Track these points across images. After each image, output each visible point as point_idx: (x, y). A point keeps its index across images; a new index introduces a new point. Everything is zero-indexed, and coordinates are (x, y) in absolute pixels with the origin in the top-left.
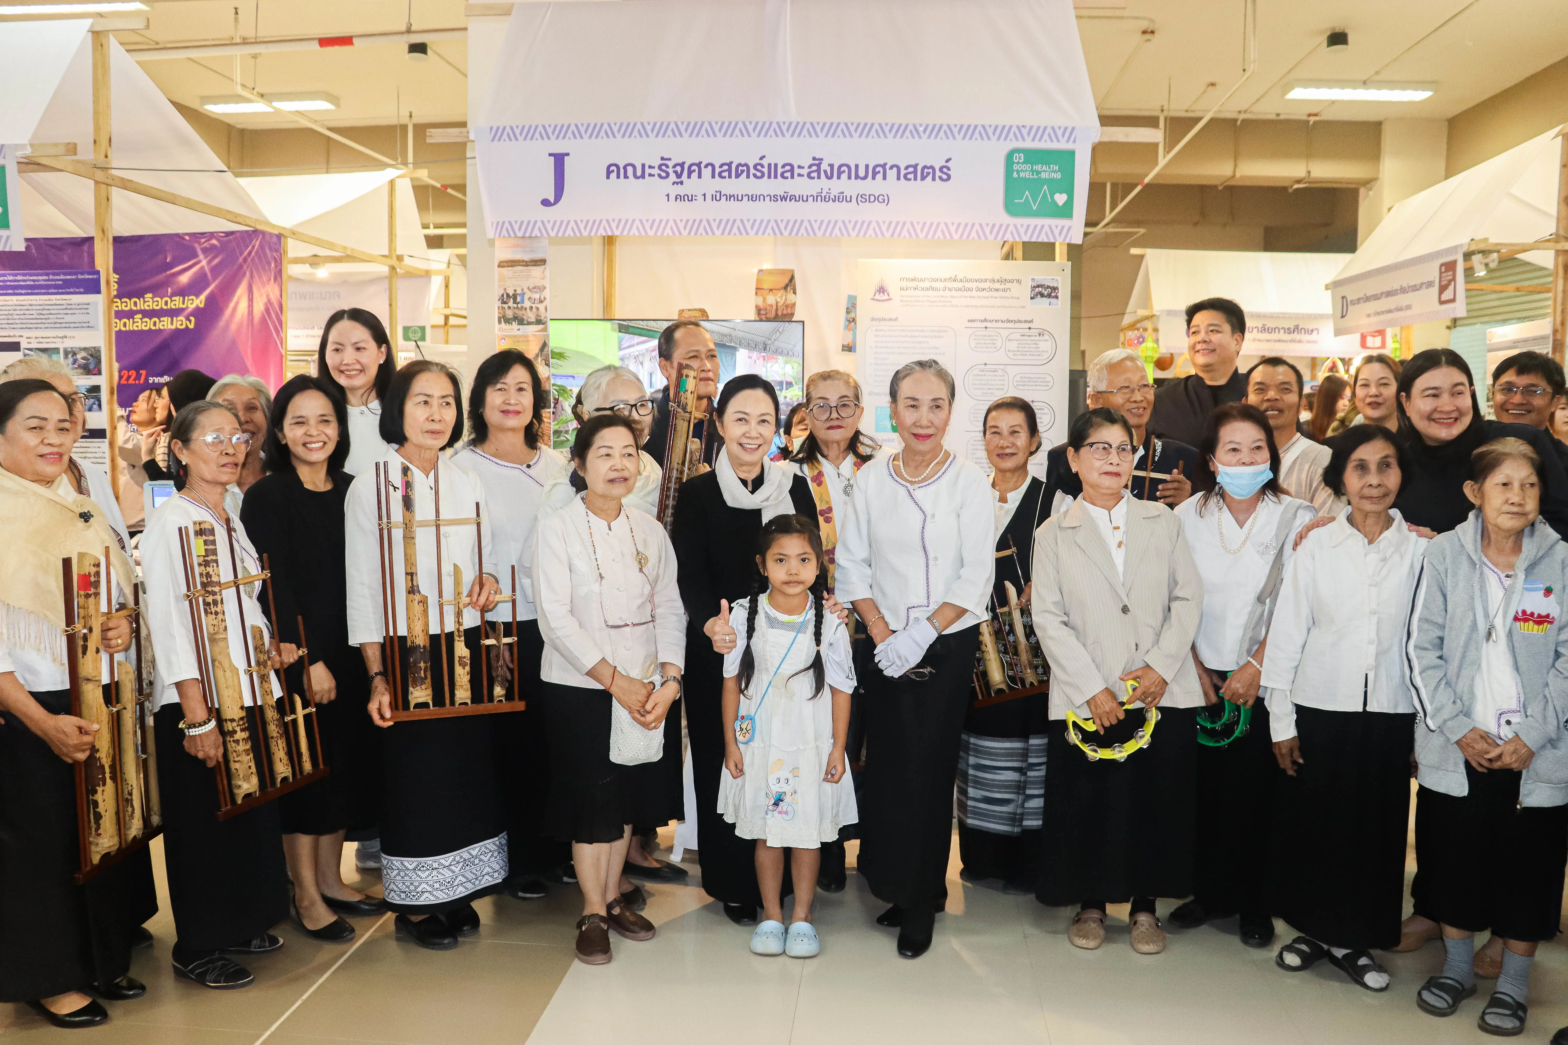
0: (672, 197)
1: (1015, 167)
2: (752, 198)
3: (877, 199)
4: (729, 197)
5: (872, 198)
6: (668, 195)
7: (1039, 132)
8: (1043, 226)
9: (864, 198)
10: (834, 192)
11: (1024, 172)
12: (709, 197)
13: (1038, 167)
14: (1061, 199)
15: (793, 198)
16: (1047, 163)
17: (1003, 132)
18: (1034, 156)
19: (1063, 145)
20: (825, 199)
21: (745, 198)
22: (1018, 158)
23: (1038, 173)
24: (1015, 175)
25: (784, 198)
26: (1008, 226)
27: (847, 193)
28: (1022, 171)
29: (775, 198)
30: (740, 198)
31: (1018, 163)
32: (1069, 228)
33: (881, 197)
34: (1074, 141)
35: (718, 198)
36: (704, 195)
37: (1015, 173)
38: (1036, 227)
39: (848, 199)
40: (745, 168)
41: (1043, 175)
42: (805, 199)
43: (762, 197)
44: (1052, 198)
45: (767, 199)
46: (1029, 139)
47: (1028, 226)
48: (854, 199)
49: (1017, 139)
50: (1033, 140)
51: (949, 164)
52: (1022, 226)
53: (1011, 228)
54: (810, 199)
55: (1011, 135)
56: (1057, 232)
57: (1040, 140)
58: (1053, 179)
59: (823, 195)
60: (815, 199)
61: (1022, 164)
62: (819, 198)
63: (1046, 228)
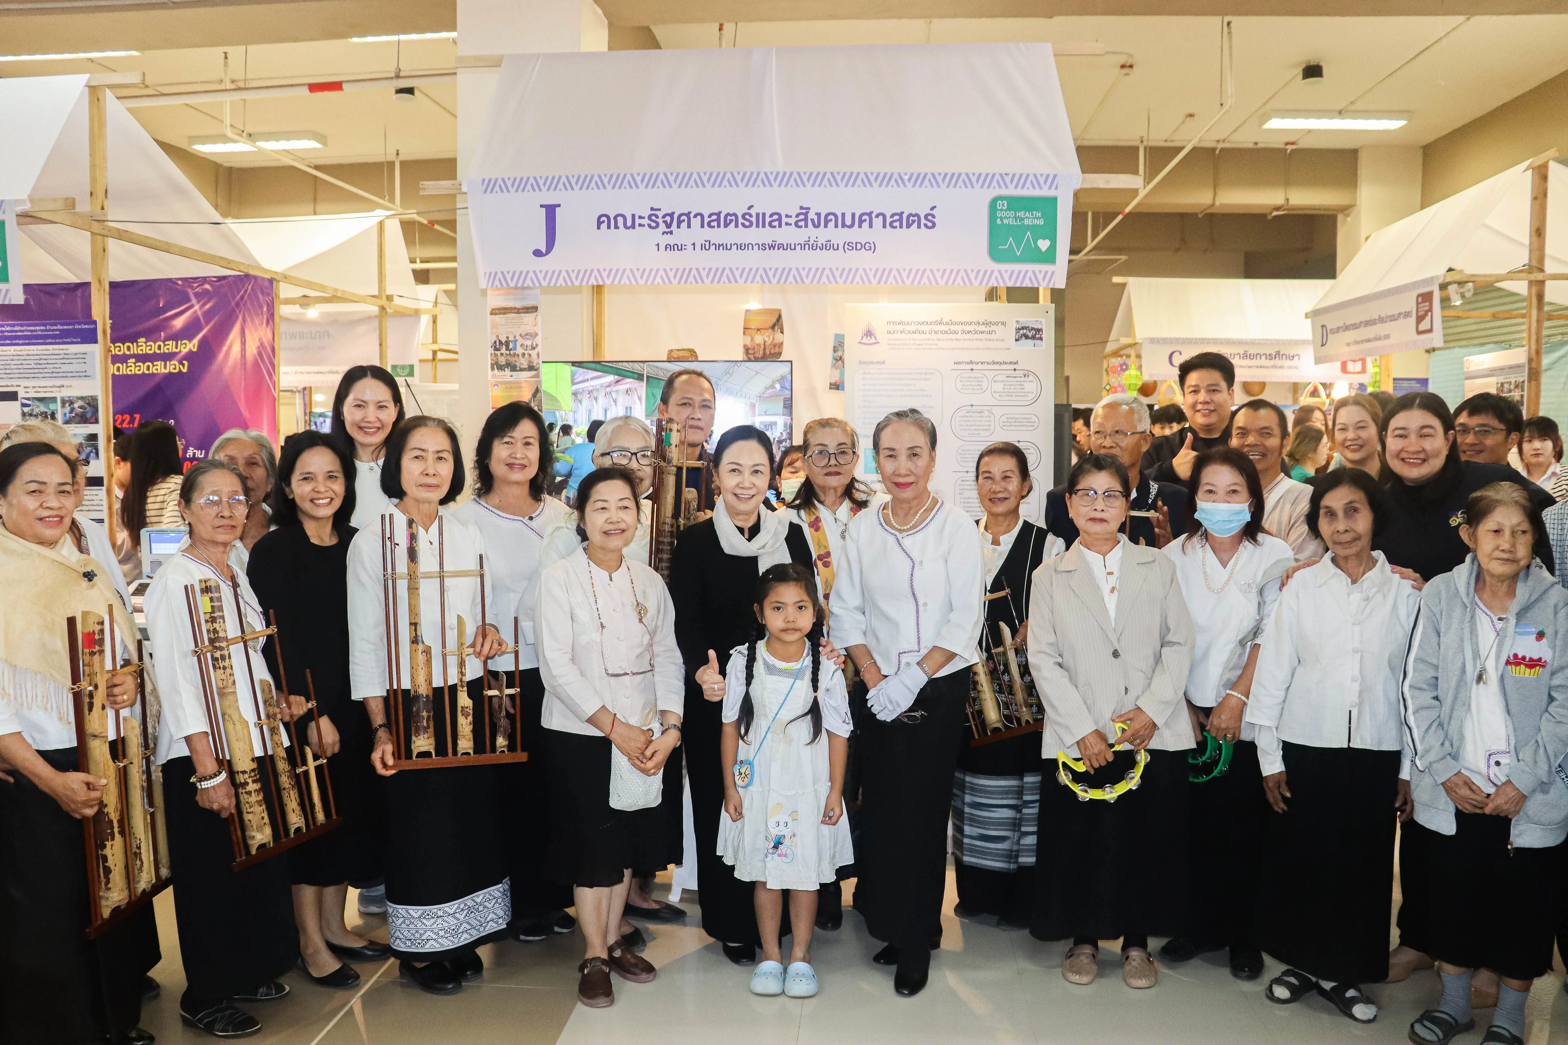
0: (662, 247)
1: (999, 214)
2: (741, 247)
3: (863, 246)
4: (718, 246)
5: (859, 246)
6: (658, 245)
7: (1021, 179)
8: (1027, 272)
9: (851, 246)
10: (822, 241)
11: (1007, 218)
12: (698, 247)
13: (1021, 214)
14: (1044, 244)
15: (781, 246)
16: (1030, 210)
17: (986, 180)
18: (1017, 203)
19: (1045, 192)
20: (813, 247)
21: (734, 247)
22: (1002, 205)
23: (1022, 219)
24: (999, 222)
25: (772, 247)
26: (993, 272)
27: (834, 242)
28: (1006, 217)
29: (763, 247)
30: (729, 247)
31: (1001, 210)
32: (1053, 273)
33: (867, 245)
34: (1056, 188)
35: (707, 247)
36: (694, 244)
37: (999, 220)
38: (1020, 272)
39: (836, 247)
40: (733, 218)
41: (1026, 222)
42: (793, 247)
43: (750, 246)
44: (1035, 243)
45: (756, 247)
46: (1011, 187)
47: (1013, 272)
48: (841, 247)
49: (1000, 187)
50: (1016, 187)
51: (934, 212)
52: (1006, 271)
53: (996, 273)
54: (798, 247)
55: (994, 183)
56: (1040, 277)
57: (1023, 187)
58: (1036, 226)
59: (810, 243)
60: (803, 247)
61: (1006, 211)
62: (807, 246)
63: (1030, 274)
